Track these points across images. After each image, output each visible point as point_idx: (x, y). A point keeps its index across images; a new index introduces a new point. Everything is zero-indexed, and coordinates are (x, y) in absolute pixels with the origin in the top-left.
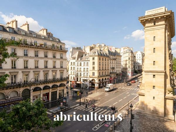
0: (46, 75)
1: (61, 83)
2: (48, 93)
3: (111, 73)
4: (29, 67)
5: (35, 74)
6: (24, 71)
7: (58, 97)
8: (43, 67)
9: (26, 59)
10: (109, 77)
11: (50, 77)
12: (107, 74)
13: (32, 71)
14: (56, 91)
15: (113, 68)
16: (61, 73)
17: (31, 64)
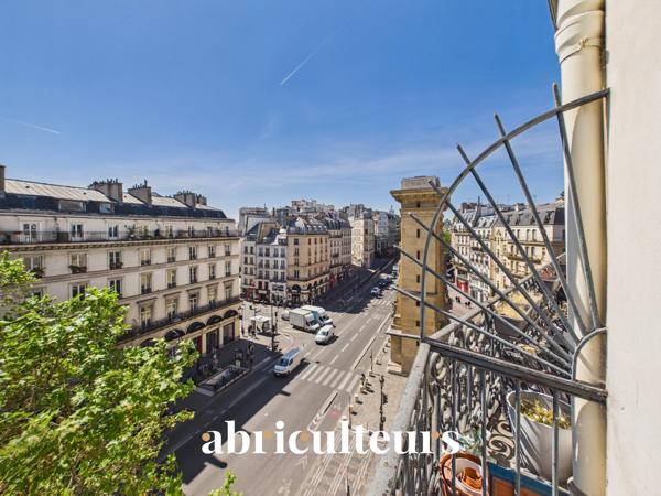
0: (194, 297)
1: (227, 309)
2: (200, 338)
3: (331, 267)
4: (155, 287)
5: (167, 302)
6: (142, 299)
7: (221, 342)
8: (187, 281)
9: (147, 271)
10: (328, 276)
11: (204, 301)
12: (324, 269)
13: (160, 296)
14: (218, 329)
15: (336, 255)
16: (227, 288)
17: (160, 280)
